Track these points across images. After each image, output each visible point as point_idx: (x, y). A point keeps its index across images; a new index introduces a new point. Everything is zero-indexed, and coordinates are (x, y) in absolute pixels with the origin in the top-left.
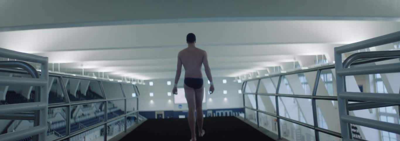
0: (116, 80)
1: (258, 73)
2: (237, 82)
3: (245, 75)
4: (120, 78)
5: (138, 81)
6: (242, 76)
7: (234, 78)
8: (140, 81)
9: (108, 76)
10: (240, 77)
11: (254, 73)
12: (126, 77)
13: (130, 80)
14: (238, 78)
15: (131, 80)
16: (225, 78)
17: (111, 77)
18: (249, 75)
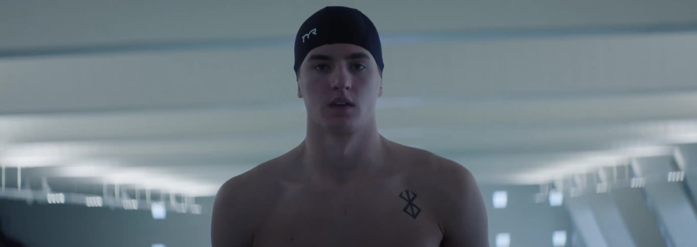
0: (76, 199)
1: (637, 169)
2: (547, 201)
3: (581, 176)
4: (96, 190)
5: (173, 202)
6: (569, 182)
7: (535, 188)
8: (179, 199)
9: (45, 185)
10: (560, 185)
11: (621, 169)
12: (121, 186)
13: (137, 195)
14: (552, 186)
15: (143, 196)
16: (501, 188)
17: (57, 186)
18: (597, 175)
